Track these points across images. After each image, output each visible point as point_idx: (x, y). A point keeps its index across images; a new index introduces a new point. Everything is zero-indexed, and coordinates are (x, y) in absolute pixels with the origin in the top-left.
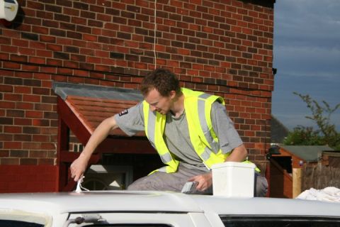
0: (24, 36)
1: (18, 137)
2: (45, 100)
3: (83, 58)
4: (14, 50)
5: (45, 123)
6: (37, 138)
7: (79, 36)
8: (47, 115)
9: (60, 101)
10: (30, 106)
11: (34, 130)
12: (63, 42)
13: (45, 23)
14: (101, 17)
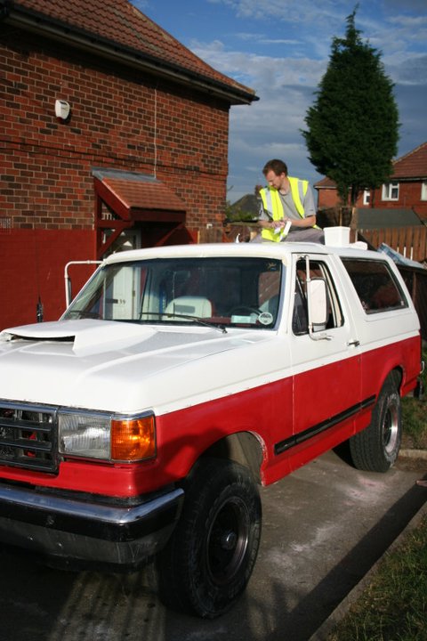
0: (73, 130)
1: (70, 209)
2: (86, 180)
3: (109, 149)
4: (66, 141)
5: (86, 198)
6: (82, 209)
7: (107, 131)
8: (88, 192)
9: (96, 181)
10: (76, 185)
11: (79, 203)
12: (98, 136)
13: (86, 121)
14: (121, 117)
